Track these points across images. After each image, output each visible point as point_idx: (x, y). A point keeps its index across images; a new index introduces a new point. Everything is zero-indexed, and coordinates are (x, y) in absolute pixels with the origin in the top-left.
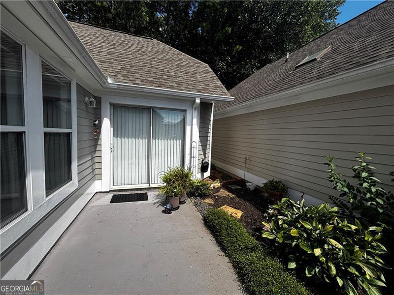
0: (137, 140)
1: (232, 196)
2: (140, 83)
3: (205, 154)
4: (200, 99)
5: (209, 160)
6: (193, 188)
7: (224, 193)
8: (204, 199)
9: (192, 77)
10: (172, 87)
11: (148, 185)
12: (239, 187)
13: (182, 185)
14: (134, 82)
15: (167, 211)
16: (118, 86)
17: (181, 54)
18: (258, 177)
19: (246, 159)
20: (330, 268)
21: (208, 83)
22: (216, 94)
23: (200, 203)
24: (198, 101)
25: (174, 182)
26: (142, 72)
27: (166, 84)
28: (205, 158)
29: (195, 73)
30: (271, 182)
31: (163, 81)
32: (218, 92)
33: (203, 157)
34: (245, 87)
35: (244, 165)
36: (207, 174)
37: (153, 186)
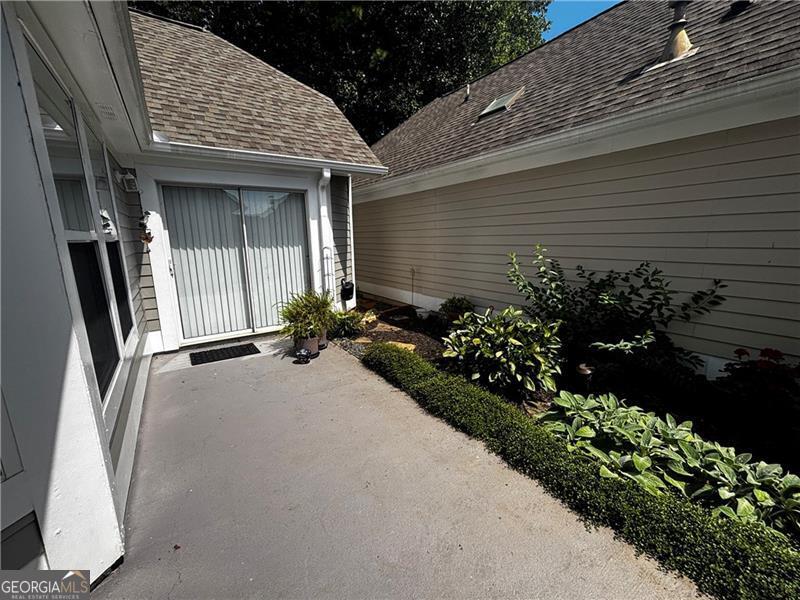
0: (218, 251)
1: (396, 329)
2: (214, 140)
3: (344, 269)
4: (331, 170)
5: (352, 278)
6: (335, 323)
7: (382, 327)
8: (354, 339)
9: (309, 127)
10: (276, 149)
11: (251, 330)
12: (405, 317)
13: (320, 320)
14: (203, 139)
15: (302, 360)
16: (175, 148)
17: (275, 72)
18: (433, 298)
19: (413, 271)
20: (510, 366)
21: (340, 140)
22: (357, 162)
23: (351, 344)
24: (327, 174)
25: (305, 317)
26: (209, 116)
27: (263, 142)
28: (346, 275)
29: (310, 118)
30: (451, 301)
31: (256, 135)
32: (360, 157)
33: (342, 273)
34: (402, 143)
35: (410, 281)
36: (352, 303)
37: (259, 331)
